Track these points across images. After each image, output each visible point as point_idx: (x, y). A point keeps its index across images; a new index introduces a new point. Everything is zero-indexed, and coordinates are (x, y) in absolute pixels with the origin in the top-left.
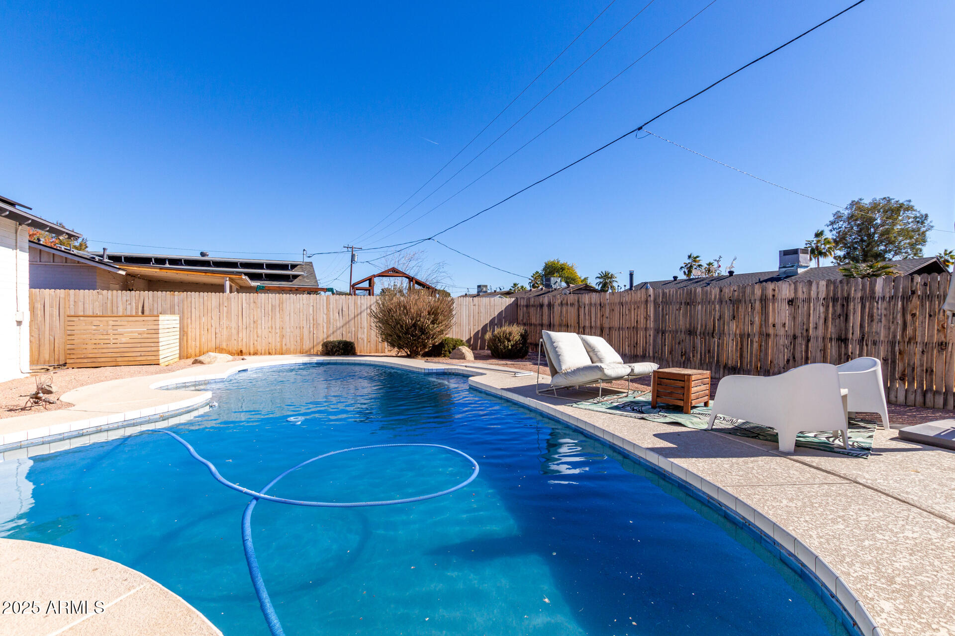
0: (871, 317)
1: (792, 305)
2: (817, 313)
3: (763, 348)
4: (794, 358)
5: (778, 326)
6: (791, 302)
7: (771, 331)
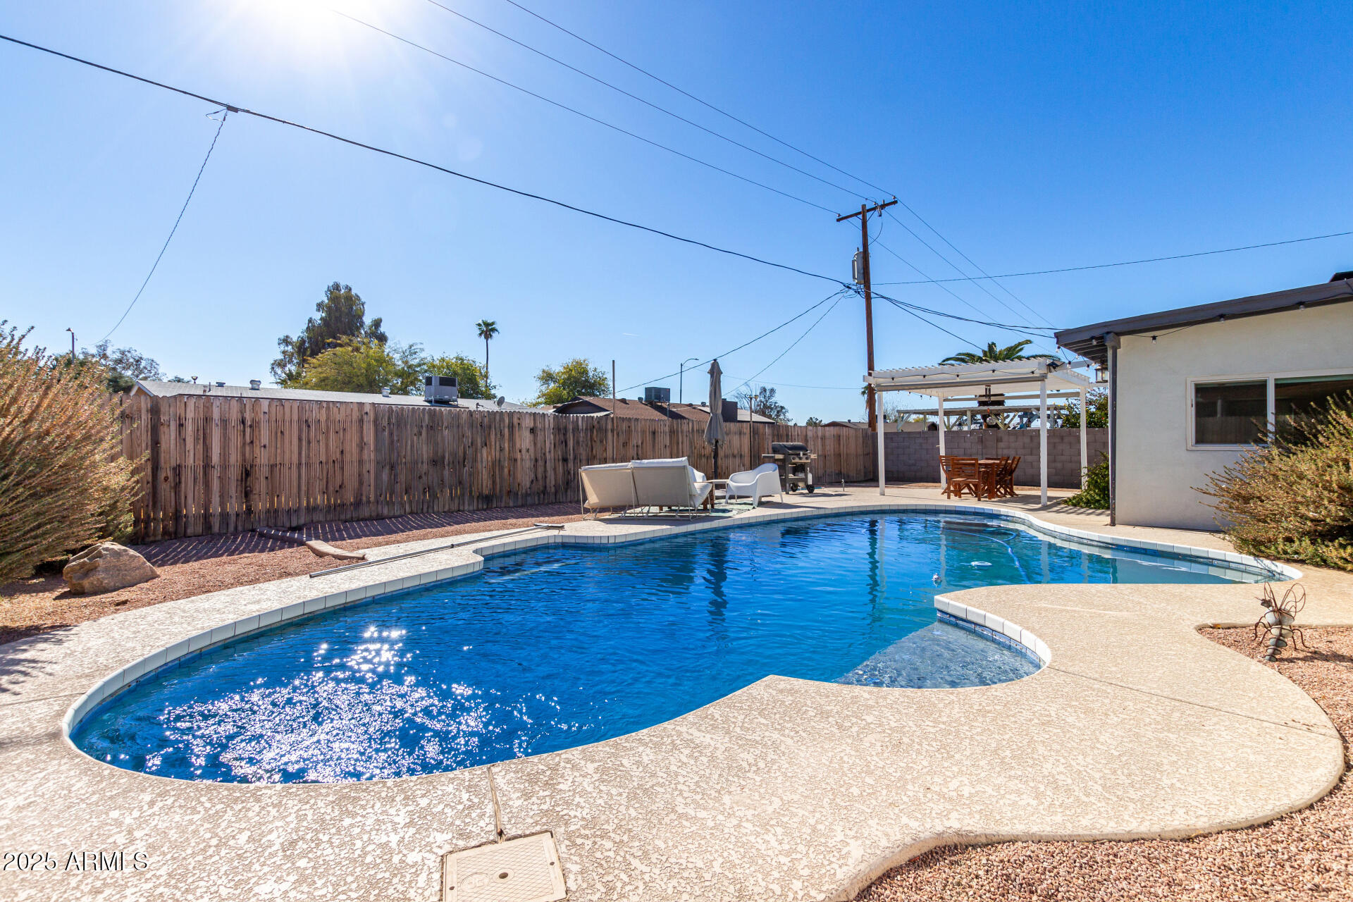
0: (578, 442)
1: (533, 433)
2: (550, 439)
3: (511, 473)
4: (537, 478)
6: (533, 431)
7: (519, 456)
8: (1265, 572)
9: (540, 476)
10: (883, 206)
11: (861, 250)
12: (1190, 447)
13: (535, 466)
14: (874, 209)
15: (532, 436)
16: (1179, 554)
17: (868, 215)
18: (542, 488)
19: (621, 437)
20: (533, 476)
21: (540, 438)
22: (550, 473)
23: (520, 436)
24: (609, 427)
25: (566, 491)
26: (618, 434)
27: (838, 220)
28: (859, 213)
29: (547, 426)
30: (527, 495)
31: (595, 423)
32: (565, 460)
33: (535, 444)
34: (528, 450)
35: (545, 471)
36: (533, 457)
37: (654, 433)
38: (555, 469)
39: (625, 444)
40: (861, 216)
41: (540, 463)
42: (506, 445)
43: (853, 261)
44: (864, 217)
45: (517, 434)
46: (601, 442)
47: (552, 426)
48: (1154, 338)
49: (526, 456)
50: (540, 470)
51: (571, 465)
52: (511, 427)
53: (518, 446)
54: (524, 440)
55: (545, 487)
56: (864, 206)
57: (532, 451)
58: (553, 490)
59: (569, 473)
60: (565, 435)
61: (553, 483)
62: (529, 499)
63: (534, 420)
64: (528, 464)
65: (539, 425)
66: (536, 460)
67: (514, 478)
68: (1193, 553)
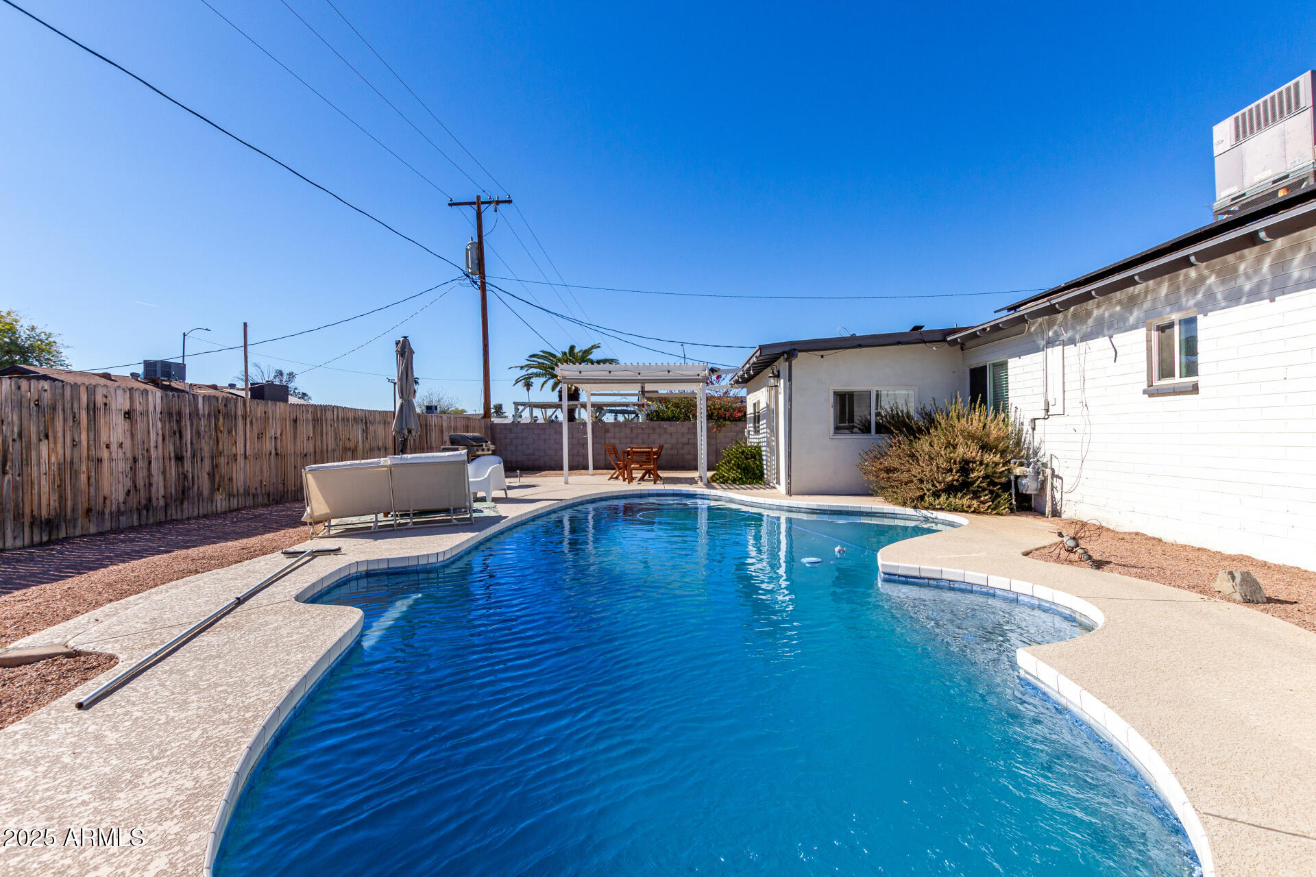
0: (198, 433)
1: (129, 418)
2: (155, 428)
3: (93, 480)
4: (136, 487)
5: (114, 447)
6: (128, 415)
7: (105, 454)
8: (922, 519)
9: (140, 483)
10: (498, 202)
11: (476, 240)
12: (832, 437)
13: (133, 469)
14: (489, 203)
15: (127, 425)
16: (863, 512)
17: (483, 207)
18: (143, 502)
19: (255, 427)
20: (129, 483)
21: (140, 425)
22: (157, 478)
23: (109, 425)
24: (240, 412)
25: (182, 503)
26: (251, 423)
27: (450, 205)
28: (474, 203)
29: (151, 408)
30: (120, 513)
31: (222, 407)
32: (179, 459)
33: (132, 435)
34: (121, 445)
35: (150, 475)
36: (129, 455)
37: (295, 421)
38: (164, 473)
39: (260, 436)
40: (475, 207)
41: (142, 464)
42: (84, 437)
43: (467, 250)
44: (479, 207)
45: (102, 422)
46: (230, 432)
47: (159, 409)
48: (822, 356)
49: (117, 453)
50: (142, 474)
51: (188, 465)
52: (92, 409)
53: (104, 438)
54: (115, 430)
55: (150, 499)
56: (478, 198)
57: (127, 444)
58: (162, 502)
59: (185, 477)
60: (179, 422)
61: (162, 492)
62: (123, 519)
63: (131, 398)
64: (121, 466)
65: (138, 407)
66: (135, 460)
67: (97, 488)
68: (873, 511)
